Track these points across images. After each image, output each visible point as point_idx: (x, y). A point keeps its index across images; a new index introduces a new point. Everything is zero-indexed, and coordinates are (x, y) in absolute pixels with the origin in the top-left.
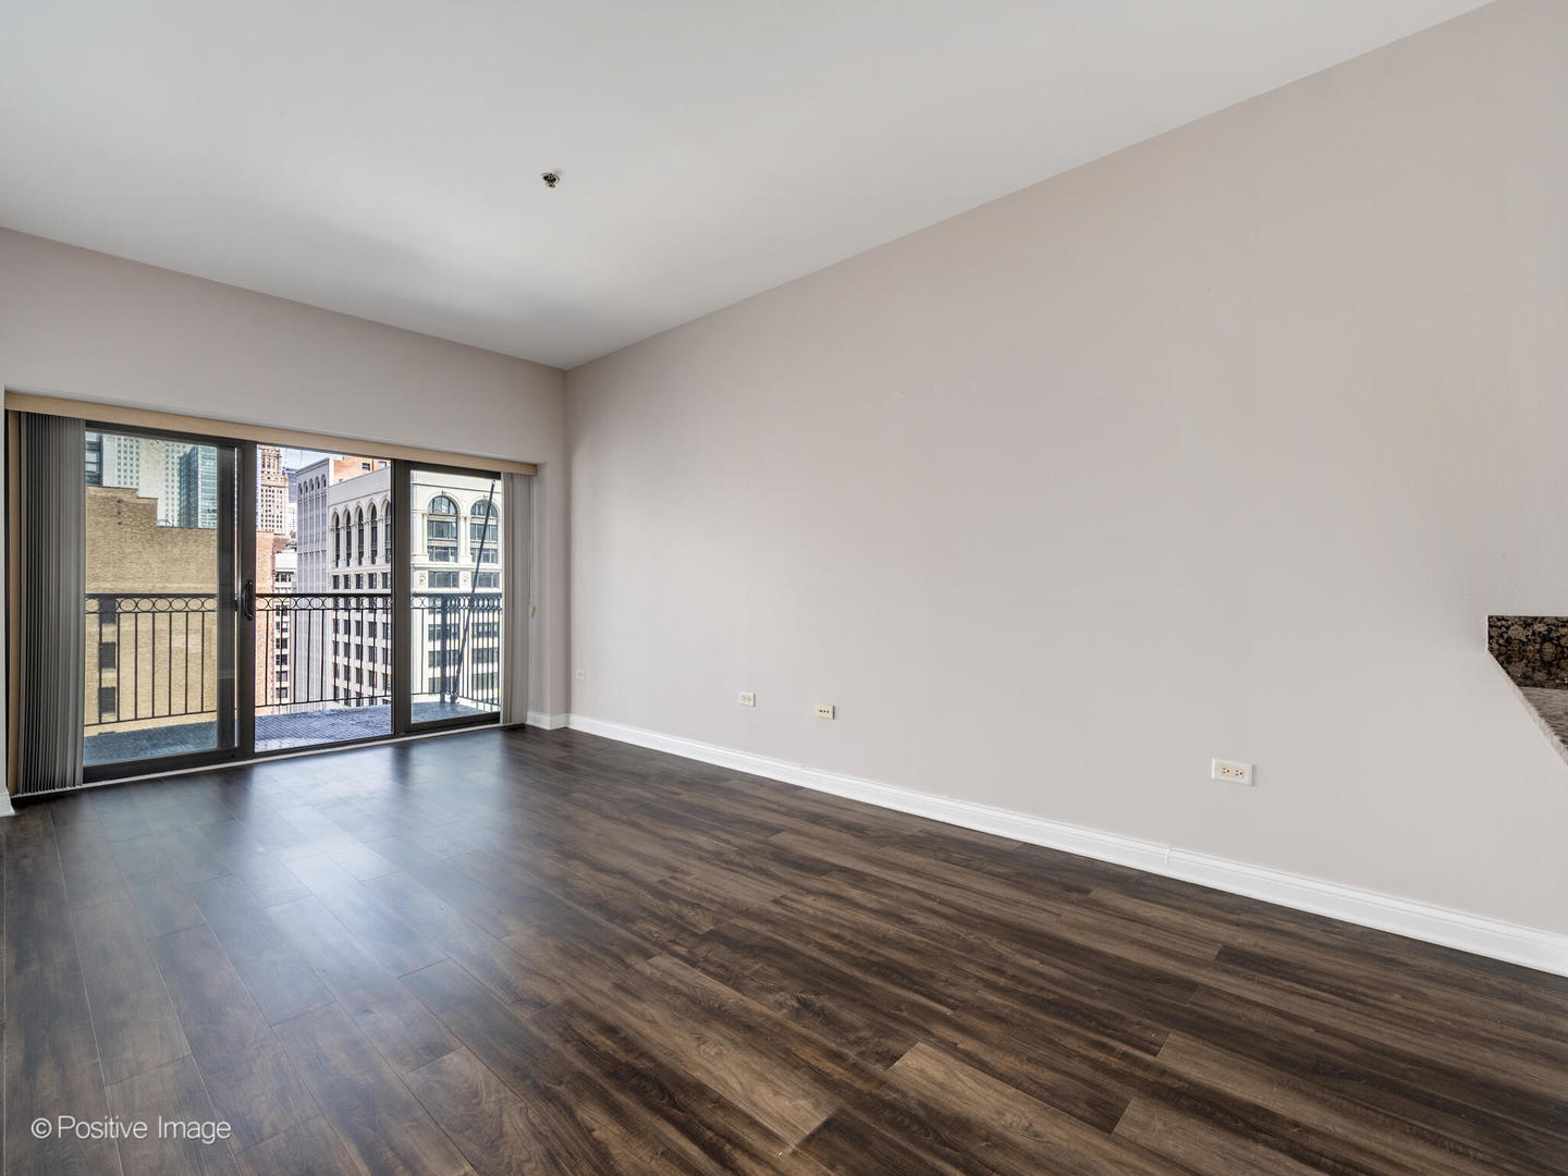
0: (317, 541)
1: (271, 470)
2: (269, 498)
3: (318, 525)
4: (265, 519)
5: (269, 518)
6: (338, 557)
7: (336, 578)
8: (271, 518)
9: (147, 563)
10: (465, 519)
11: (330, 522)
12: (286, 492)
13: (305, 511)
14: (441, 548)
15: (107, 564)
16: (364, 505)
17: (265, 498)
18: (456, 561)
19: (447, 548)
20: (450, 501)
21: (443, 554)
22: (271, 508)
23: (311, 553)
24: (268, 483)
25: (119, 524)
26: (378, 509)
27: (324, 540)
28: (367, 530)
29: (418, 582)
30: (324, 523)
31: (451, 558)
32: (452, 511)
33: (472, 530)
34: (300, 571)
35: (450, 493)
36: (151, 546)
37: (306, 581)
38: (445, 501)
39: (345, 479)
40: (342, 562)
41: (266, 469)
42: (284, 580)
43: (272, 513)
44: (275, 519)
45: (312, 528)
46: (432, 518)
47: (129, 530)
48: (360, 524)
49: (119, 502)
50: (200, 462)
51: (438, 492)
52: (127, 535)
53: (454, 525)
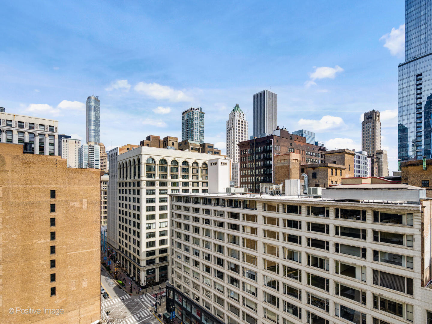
0: (115, 172)
1: (103, 152)
2: (102, 160)
3: (115, 167)
4: (101, 166)
5: (102, 166)
6: (120, 177)
7: (120, 183)
8: (103, 166)
9: (64, 179)
10: (157, 165)
11: (118, 167)
12: (107, 158)
13: (111, 163)
14: (150, 174)
15: (53, 180)
16: (128, 161)
17: (101, 160)
18: (154, 178)
19: (152, 174)
20: (153, 159)
21: (150, 176)
22: (103, 163)
23: (113, 176)
24: (102, 155)
25: (56, 167)
26: (132, 162)
27: (116, 172)
28: (129, 169)
29: (143, 185)
30: (116, 167)
31: (153, 177)
32: (153, 163)
33: (159, 168)
34: (110, 181)
35: (153, 157)
36: (66, 174)
37: (111, 184)
38: (151, 159)
39: (122, 153)
40: (121, 179)
41: (101, 152)
42: (106, 184)
43: (103, 164)
44: (104, 166)
45: (113, 168)
46: (148, 165)
47: (59, 169)
48: (127, 167)
49: (56, 160)
50: (84, 150)
51: (149, 156)
52: (59, 170)
53: (154, 167)
